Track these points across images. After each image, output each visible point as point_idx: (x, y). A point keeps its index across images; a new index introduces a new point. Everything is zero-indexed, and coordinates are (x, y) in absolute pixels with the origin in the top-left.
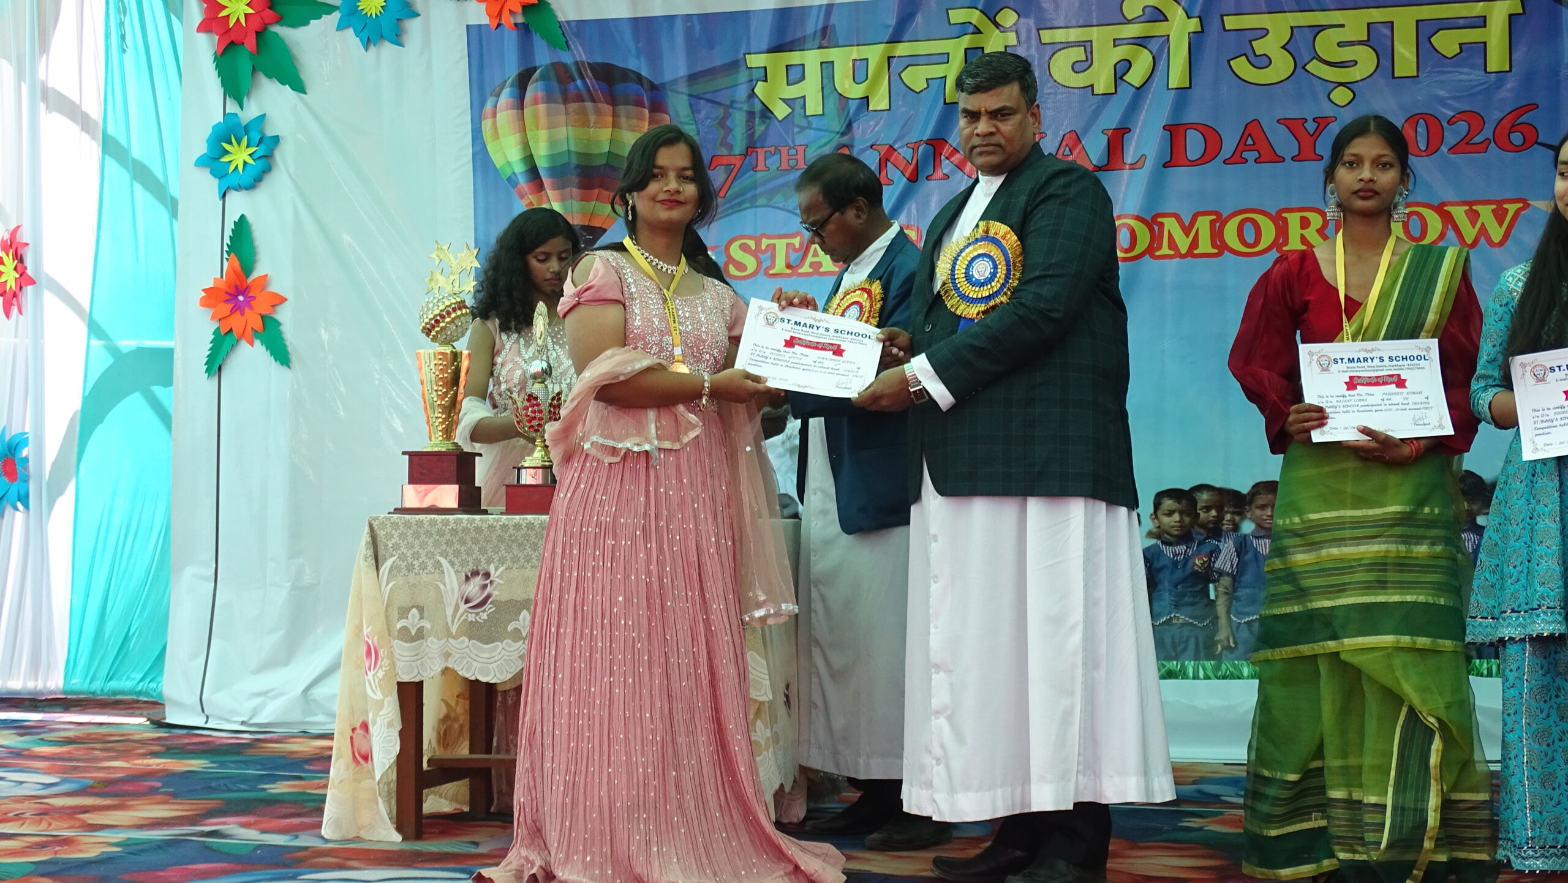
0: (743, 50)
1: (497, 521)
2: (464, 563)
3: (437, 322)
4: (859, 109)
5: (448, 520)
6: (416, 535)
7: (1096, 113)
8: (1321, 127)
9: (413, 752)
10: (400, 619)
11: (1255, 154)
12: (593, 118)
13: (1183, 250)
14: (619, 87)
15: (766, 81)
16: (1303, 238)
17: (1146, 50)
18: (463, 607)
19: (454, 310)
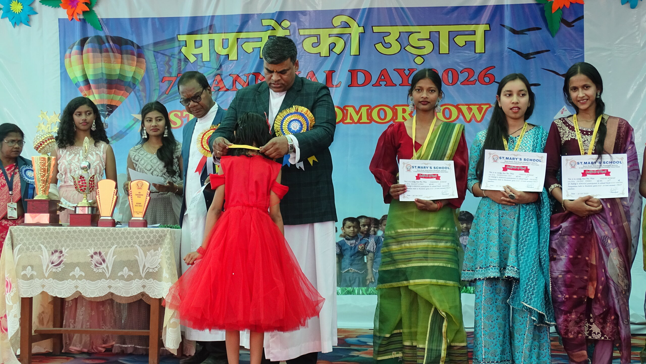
0: (176, 33)
1: (66, 229)
2: (52, 247)
3: (41, 144)
4: (224, 60)
5: (44, 229)
6: (31, 235)
7: (321, 64)
8: (411, 72)
9: (28, 327)
10: (23, 270)
11: (385, 83)
12: (113, 59)
13: (356, 121)
14: (124, 47)
15: (186, 46)
16: (403, 116)
17: (342, 40)
18: (51, 265)
19: (49, 139)
